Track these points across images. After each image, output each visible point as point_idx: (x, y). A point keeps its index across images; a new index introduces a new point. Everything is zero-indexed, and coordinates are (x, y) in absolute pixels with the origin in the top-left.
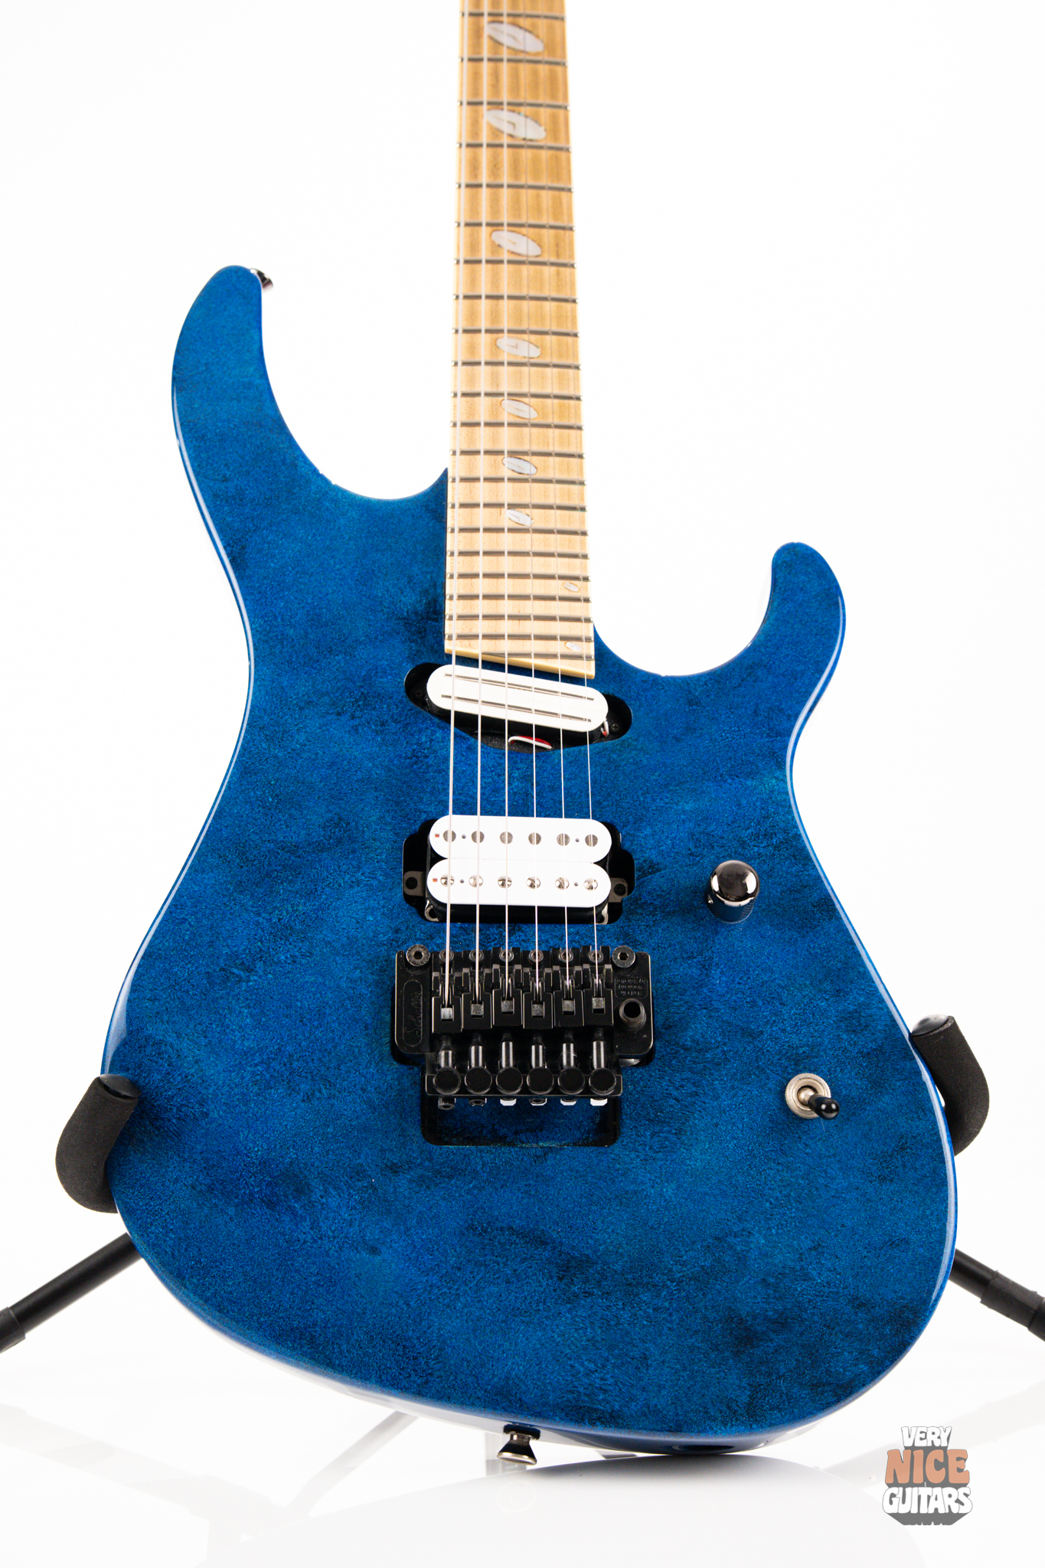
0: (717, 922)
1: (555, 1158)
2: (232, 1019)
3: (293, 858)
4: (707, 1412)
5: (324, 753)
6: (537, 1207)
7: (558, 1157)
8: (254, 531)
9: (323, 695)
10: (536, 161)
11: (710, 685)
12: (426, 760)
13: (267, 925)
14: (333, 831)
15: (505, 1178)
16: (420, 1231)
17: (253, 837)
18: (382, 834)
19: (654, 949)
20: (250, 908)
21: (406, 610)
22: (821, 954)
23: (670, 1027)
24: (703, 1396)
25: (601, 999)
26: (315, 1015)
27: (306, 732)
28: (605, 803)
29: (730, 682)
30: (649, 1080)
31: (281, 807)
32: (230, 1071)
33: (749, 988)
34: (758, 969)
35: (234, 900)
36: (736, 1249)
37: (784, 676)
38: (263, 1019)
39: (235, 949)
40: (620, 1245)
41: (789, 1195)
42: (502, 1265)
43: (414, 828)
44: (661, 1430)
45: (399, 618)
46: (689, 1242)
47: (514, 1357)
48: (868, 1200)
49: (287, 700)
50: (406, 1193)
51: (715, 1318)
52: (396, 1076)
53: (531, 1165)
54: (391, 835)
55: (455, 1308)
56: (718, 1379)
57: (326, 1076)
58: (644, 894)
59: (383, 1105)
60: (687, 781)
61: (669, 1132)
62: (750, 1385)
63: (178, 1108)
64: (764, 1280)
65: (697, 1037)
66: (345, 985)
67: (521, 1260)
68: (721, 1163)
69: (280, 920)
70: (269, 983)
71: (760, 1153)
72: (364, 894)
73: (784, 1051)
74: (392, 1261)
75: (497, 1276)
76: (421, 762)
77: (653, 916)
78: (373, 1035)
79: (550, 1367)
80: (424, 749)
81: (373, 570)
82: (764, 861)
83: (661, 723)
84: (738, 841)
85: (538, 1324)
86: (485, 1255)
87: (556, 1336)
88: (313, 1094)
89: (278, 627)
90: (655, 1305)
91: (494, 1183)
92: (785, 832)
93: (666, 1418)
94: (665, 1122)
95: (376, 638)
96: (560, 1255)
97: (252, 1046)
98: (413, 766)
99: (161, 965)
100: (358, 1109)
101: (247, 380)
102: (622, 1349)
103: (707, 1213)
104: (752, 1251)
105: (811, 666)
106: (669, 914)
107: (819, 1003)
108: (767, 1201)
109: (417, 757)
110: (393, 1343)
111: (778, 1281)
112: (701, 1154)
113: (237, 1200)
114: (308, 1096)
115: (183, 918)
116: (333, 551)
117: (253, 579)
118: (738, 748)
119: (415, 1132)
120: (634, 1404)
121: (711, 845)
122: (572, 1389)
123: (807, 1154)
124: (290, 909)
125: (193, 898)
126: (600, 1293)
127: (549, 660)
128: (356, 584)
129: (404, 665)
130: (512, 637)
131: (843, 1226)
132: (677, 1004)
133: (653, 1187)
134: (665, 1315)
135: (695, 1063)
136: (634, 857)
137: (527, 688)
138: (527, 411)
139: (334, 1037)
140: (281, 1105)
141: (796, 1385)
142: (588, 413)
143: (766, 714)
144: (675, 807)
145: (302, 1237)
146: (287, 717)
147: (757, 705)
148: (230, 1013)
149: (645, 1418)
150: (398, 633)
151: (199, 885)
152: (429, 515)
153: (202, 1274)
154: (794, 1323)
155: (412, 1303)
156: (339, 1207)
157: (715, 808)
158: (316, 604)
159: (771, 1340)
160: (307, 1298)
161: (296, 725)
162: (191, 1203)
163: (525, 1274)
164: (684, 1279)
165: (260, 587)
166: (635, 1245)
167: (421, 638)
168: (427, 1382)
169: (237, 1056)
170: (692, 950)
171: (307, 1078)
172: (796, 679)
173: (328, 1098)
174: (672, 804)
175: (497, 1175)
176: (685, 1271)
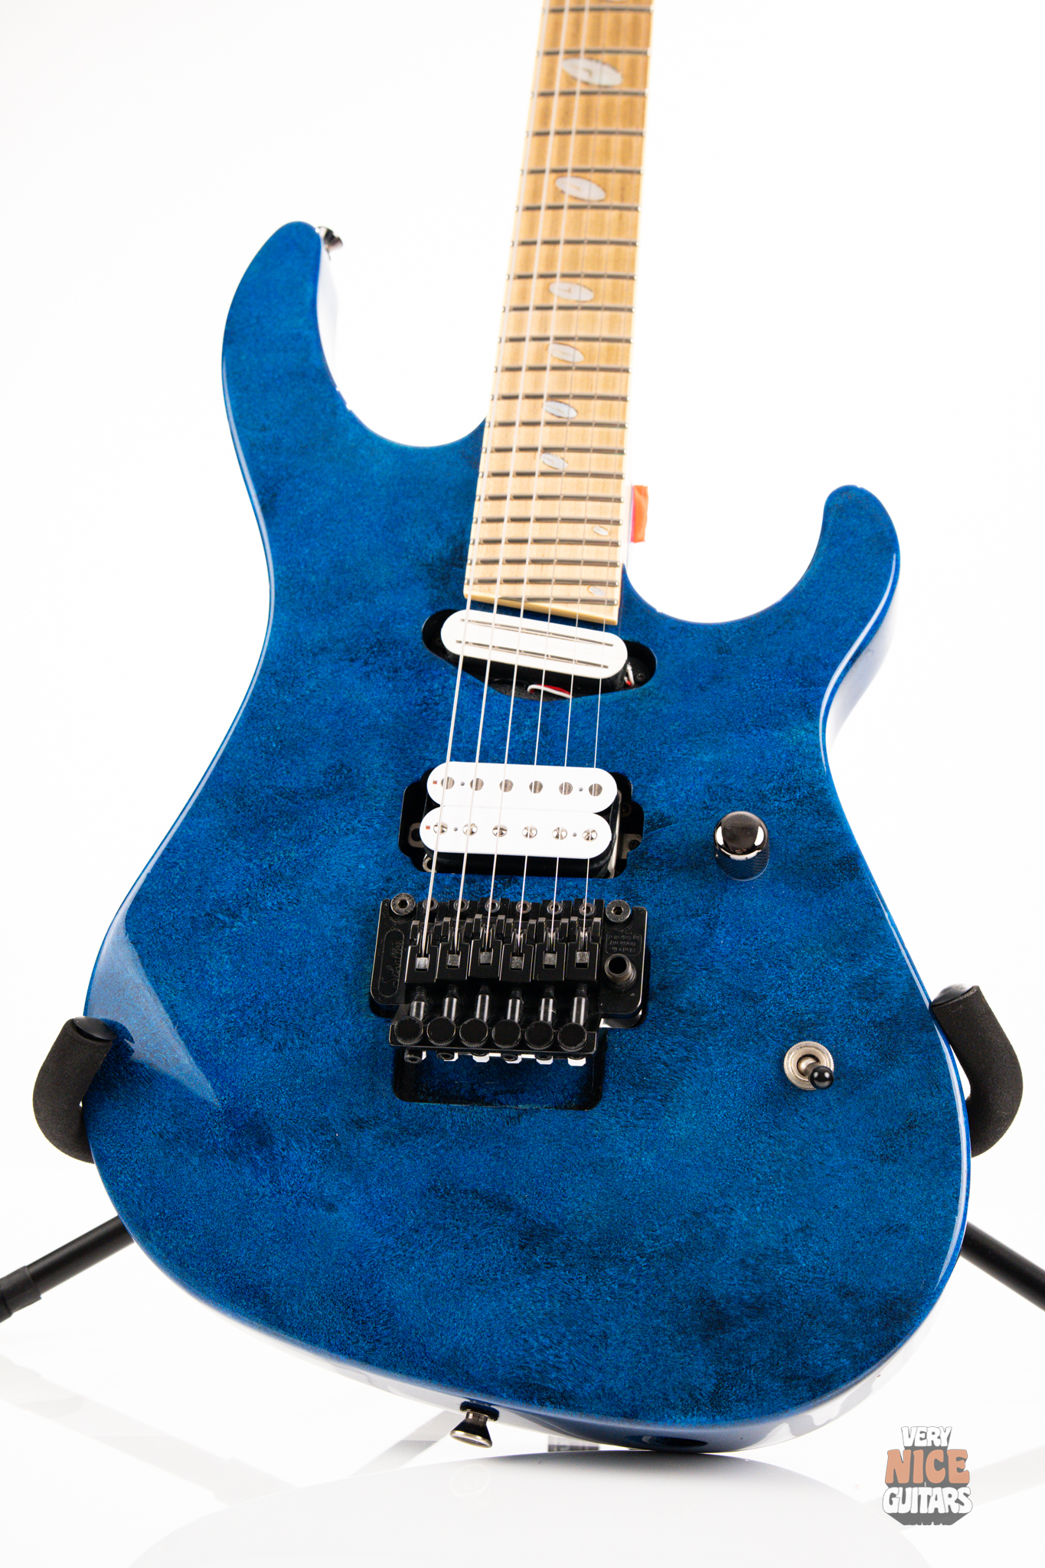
0: (727, 878)
1: (529, 1121)
2: (212, 964)
3: (290, 804)
4: (666, 1399)
5: (333, 699)
6: (505, 1171)
7: (532, 1119)
8: (287, 479)
9: (338, 641)
10: (609, 108)
11: (743, 633)
12: (436, 708)
13: (256, 871)
14: (333, 778)
15: (474, 1138)
16: (379, 1190)
17: (252, 782)
18: (383, 781)
19: (656, 906)
20: (242, 854)
21: (431, 556)
22: (838, 916)
23: (666, 987)
24: (664, 1381)
25: (586, 953)
26: (296, 963)
27: (317, 678)
28: (619, 753)
29: (765, 630)
30: (638, 1043)
31: (284, 753)
32: (205, 1017)
33: (755, 950)
34: (767, 930)
35: (227, 845)
36: (715, 1226)
37: (824, 623)
38: (243, 966)
39: (223, 894)
40: (590, 1215)
41: (778, 1171)
42: (462, 1230)
43: (416, 775)
44: (615, 1415)
45: (423, 565)
46: (664, 1216)
47: (465, 1327)
48: (866, 1180)
49: (301, 646)
50: (370, 1149)
51: (685, 1298)
52: (372, 1028)
53: (504, 1126)
54: (392, 783)
55: (408, 1272)
56: (682, 1364)
57: (300, 1026)
58: (651, 848)
59: (355, 1057)
60: (709, 732)
61: (654, 1098)
62: (716, 1373)
63: (151, 1053)
64: (743, 1261)
65: (694, 999)
66: (329, 934)
67: (482, 1225)
68: (707, 1134)
69: (270, 866)
70: (253, 930)
71: (751, 1124)
72: (358, 842)
73: (788, 1018)
74: (348, 1220)
75: (456, 1240)
76: (431, 709)
77: (658, 871)
78: (353, 985)
79: (503, 1340)
80: (436, 696)
81: (402, 517)
82: (785, 816)
83: (686, 672)
84: (758, 794)
85: (494, 1293)
86: (446, 1218)
87: (512, 1308)
88: (285, 1044)
89: (299, 573)
90: (622, 1280)
91: (462, 1143)
92: (810, 786)
93: (622, 1403)
94: (650, 1087)
95: (398, 584)
96: (525, 1222)
97: (229, 992)
98: (422, 713)
99: (148, 909)
100: (330, 1061)
101: (295, 331)
102: (581, 1326)
103: (687, 1186)
104: (732, 1229)
105: (854, 613)
106: (675, 869)
107: (831, 967)
108: (753, 1177)
109: (427, 704)
110: (343, 1305)
111: (758, 1263)
112: (686, 1123)
113: (201, 1150)
114: (280, 1046)
115: (175, 862)
116: (363, 498)
117: (281, 526)
118: (767, 698)
119: (386, 1087)
120: (588, 1385)
121: (728, 798)
122: (524, 1365)
123: (803, 1128)
124: (282, 856)
125: (187, 842)
126: (563, 1265)
127: (569, 605)
128: (383, 531)
129: (424, 611)
130: (532, 581)
131: (836, 1207)
132: (675, 963)
133: (631, 1155)
134: (631, 1292)
135: (689, 1026)
136: (644, 810)
137: (542, 633)
138: (575, 354)
139: (313, 987)
140: (252, 1054)
141: (767, 1376)
142: (638, 357)
143: (801, 663)
144: (694, 758)
145: (261, 1190)
146: (299, 663)
147: (791, 653)
148: (210, 959)
149: (598, 1401)
150: (421, 580)
151: (194, 830)
152: (464, 461)
153: (165, 1226)
154: (772, 1309)
155: (364, 1264)
156: (300, 1160)
157: (736, 760)
158: (341, 550)
159: (745, 1326)
160: (263, 1254)
161: (308, 671)
162: (159, 1151)
163: (486, 1240)
164: (656, 1255)
165: (287, 534)
166: (606, 1216)
167: (444, 584)
168: (374, 1349)
169: (212, 1002)
170: (697, 907)
171: (280, 1027)
172: (837, 627)
173: (300, 1048)
174: (690, 755)
175: (466, 1135)
176: (657, 1246)
